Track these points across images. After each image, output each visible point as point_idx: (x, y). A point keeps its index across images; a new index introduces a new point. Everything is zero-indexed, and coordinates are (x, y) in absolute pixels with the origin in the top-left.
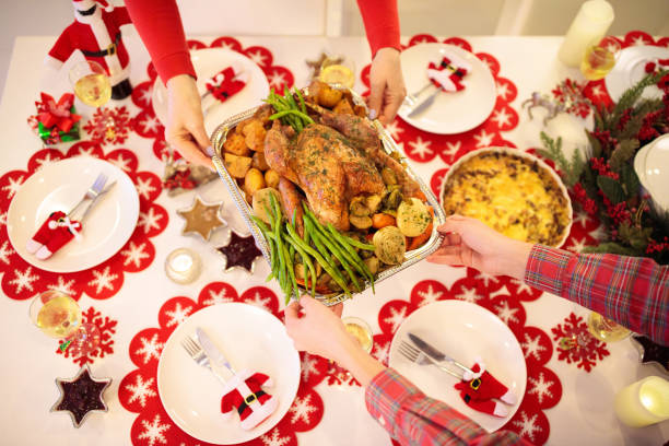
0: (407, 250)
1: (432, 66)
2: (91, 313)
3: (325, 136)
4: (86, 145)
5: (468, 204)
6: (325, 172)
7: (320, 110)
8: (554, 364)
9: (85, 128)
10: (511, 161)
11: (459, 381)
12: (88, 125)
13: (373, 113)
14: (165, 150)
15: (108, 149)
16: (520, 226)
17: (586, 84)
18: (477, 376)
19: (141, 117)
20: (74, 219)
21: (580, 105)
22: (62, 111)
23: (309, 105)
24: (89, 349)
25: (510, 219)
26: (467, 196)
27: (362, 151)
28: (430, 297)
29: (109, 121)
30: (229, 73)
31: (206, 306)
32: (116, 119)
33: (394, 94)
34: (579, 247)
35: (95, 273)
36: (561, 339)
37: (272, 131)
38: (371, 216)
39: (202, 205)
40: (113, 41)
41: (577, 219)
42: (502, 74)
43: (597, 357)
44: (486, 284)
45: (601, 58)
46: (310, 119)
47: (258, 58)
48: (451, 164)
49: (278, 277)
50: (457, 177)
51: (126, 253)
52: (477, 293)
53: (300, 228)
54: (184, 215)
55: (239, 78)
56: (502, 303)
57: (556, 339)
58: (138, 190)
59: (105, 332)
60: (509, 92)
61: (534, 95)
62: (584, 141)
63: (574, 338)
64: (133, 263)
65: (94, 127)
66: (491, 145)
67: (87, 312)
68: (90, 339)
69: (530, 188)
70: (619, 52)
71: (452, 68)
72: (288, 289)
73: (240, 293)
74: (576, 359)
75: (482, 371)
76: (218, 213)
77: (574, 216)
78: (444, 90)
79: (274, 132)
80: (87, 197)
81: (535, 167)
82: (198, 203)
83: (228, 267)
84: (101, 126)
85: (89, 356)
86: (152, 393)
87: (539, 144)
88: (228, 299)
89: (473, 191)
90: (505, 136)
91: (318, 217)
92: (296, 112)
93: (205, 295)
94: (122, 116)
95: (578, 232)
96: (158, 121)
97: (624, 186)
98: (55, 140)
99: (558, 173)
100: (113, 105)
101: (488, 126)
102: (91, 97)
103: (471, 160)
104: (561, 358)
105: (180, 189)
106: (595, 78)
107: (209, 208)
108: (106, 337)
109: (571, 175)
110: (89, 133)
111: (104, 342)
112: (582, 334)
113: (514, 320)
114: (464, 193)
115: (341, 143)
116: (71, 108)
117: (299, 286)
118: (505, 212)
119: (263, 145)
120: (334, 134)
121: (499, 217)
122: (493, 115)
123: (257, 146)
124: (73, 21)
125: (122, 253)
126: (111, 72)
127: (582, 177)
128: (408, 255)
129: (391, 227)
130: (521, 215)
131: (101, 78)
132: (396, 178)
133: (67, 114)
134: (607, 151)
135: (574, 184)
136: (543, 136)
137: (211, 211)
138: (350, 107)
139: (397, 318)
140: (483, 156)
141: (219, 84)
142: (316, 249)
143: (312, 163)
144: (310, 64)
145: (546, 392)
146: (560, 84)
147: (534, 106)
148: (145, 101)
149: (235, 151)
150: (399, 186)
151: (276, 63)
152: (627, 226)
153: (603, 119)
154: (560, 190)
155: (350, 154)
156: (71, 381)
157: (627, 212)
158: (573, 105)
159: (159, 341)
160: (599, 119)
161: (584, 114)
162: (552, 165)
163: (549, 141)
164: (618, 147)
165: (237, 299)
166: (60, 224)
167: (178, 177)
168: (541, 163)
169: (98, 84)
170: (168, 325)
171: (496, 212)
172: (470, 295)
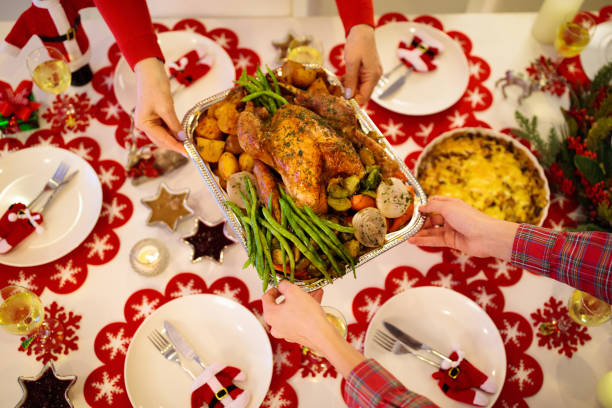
0: (388, 232)
1: (402, 46)
2: (54, 308)
3: (300, 117)
4: (45, 134)
5: (442, 187)
6: (301, 154)
7: (294, 90)
8: (535, 350)
9: (44, 116)
10: (486, 142)
11: (437, 370)
12: (46, 112)
13: (349, 92)
14: (128, 137)
15: (68, 137)
16: (497, 208)
17: (561, 61)
18: (455, 364)
19: (102, 104)
20: (35, 211)
21: (555, 83)
22: (20, 98)
23: (283, 85)
24: (53, 346)
25: (486, 202)
26: (442, 179)
27: (339, 132)
28: (405, 284)
29: (69, 109)
30: (192, 56)
31: (174, 298)
32: (76, 106)
33: (369, 73)
34: (558, 229)
35: (58, 267)
36: (540, 324)
37: (244, 113)
38: (350, 198)
39: (167, 194)
40: (72, 26)
41: (555, 200)
42: (475, 52)
43: (579, 342)
44: (463, 269)
45: (575, 35)
46: (284, 100)
47: (223, 41)
48: (423, 146)
49: (255, 264)
50: (430, 159)
51: (90, 245)
52: (454, 279)
53: (277, 212)
54: (149, 204)
55: (204, 61)
56: (479, 288)
57: (535, 325)
58: (100, 180)
59: (68, 328)
60: (483, 71)
61: (508, 73)
62: (560, 119)
63: (554, 322)
64: (96, 255)
65: (54, 115)
66: (464, 126)
67: (49, 308)
68: (54, 335)
69: (506, 169)
70: (594, 28)
71: (423, 48)
72: (265, 275)
73: (209, 284)
74: (556, 345)
75: (460, 360)
76: (185, 201)
77: (552, 197)
78: (415, 70)
79: (247, 114)
80: (48, 188)
81: (510, 148)
82: (163, 192)
83: (195, 257)
84: (61, 113)
85: (52, 353)
86: (118, 390)
87: (514, 124)
88: (196, 291)
89: (447, 173)
90: (480, 116)
91: (295, 199)
92: (269, 92)
93: (172, 287)
94: (83, 103)
95: (556, 214)
96: (120, 107)
97: (602, 166)
98: (14, 129)
99: (534, 153)
100: (73, 92)
101: (461, 106)
102: (50, 84)
103: (444, 141)
104: (541, 344)
105: (144, 178)
106: (570, 54)
107: (175, 196)
108: (71, 333)
109: (547, 155)
110: (49, 121)
111: (68, 339)
112: (562, 318)
113: (493, 305)
114: (438, 175)
115: (316, 123)
116: (29, 96)
117: (277, 272)
118: (480, 195)
119: (236, 128)
120: (309, 115)
121: (475, 200)
122: (466, 95)
123: (230, 129)
124: (29, 6)
125: (86, 245)
126: (71, 57)
127: (559, 157)
128: (389, 237)
129: (370, 209)
130: (497, 197)
131: (60, 64)
132: (375, 158)
133: (25, 101)
134: (584, 130)
135: (550, 164)
136: (518, 115)
137: (177, 200)
138: (325, 86)
139: (372, 307)
140: (457, 137)
141: (182, 67)
142: (294, 233)
143: (287, 145)
144: (277, 46)
145: (526, 379)
146: (534, 61)
147: (508, 84)
148: (106, 86)
149: (207, 135)
150: (379, 167)
151: (242, 44)
152: (607, 206)
153: (579, 97)
154: (536, 171)
155: (326, 134)
156: (35, 379)
157: (605, 192)
158: (547, 83)
159: (125, 336)
160: (575, 96)
161: (559, 93)
162: (528, 146)
163: (524, 121)
164: (595, 125)
165: (206, 290)
166: (20, 216)
167: (143, 165)
168: (517, 143)
169: (57, 71)
170: (135, 319)
171: (471, 194)
172: (446, 281)
